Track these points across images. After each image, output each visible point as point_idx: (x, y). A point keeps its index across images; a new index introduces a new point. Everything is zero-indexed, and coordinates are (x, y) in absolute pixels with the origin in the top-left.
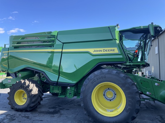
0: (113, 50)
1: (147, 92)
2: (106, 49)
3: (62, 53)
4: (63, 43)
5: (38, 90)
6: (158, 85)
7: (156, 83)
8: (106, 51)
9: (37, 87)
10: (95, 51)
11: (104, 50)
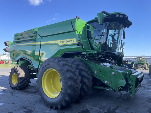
0: (73, 41)
1: (105, 81)
2: (68, 40)
3: (40, 45)
4: (42, 37)
5: (24, 74)
6: (115, 74)
7: (113, 72)
8: (68, 42)
9: (24, 72)
10: (61, 42)
11: (67, 41)
